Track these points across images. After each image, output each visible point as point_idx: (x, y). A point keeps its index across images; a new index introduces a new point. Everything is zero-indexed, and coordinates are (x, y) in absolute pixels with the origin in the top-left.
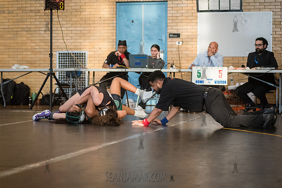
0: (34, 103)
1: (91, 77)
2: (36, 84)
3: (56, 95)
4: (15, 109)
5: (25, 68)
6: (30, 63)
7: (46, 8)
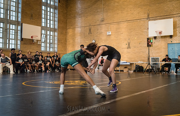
0: (145, 71)
1: (161, 64)
2: (145, 66)
3: (151, 69)
4: (139, 73)
5: (142, 62)
6: (143, 61)
7: (148, 46)
